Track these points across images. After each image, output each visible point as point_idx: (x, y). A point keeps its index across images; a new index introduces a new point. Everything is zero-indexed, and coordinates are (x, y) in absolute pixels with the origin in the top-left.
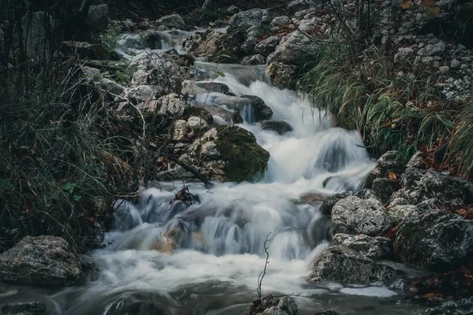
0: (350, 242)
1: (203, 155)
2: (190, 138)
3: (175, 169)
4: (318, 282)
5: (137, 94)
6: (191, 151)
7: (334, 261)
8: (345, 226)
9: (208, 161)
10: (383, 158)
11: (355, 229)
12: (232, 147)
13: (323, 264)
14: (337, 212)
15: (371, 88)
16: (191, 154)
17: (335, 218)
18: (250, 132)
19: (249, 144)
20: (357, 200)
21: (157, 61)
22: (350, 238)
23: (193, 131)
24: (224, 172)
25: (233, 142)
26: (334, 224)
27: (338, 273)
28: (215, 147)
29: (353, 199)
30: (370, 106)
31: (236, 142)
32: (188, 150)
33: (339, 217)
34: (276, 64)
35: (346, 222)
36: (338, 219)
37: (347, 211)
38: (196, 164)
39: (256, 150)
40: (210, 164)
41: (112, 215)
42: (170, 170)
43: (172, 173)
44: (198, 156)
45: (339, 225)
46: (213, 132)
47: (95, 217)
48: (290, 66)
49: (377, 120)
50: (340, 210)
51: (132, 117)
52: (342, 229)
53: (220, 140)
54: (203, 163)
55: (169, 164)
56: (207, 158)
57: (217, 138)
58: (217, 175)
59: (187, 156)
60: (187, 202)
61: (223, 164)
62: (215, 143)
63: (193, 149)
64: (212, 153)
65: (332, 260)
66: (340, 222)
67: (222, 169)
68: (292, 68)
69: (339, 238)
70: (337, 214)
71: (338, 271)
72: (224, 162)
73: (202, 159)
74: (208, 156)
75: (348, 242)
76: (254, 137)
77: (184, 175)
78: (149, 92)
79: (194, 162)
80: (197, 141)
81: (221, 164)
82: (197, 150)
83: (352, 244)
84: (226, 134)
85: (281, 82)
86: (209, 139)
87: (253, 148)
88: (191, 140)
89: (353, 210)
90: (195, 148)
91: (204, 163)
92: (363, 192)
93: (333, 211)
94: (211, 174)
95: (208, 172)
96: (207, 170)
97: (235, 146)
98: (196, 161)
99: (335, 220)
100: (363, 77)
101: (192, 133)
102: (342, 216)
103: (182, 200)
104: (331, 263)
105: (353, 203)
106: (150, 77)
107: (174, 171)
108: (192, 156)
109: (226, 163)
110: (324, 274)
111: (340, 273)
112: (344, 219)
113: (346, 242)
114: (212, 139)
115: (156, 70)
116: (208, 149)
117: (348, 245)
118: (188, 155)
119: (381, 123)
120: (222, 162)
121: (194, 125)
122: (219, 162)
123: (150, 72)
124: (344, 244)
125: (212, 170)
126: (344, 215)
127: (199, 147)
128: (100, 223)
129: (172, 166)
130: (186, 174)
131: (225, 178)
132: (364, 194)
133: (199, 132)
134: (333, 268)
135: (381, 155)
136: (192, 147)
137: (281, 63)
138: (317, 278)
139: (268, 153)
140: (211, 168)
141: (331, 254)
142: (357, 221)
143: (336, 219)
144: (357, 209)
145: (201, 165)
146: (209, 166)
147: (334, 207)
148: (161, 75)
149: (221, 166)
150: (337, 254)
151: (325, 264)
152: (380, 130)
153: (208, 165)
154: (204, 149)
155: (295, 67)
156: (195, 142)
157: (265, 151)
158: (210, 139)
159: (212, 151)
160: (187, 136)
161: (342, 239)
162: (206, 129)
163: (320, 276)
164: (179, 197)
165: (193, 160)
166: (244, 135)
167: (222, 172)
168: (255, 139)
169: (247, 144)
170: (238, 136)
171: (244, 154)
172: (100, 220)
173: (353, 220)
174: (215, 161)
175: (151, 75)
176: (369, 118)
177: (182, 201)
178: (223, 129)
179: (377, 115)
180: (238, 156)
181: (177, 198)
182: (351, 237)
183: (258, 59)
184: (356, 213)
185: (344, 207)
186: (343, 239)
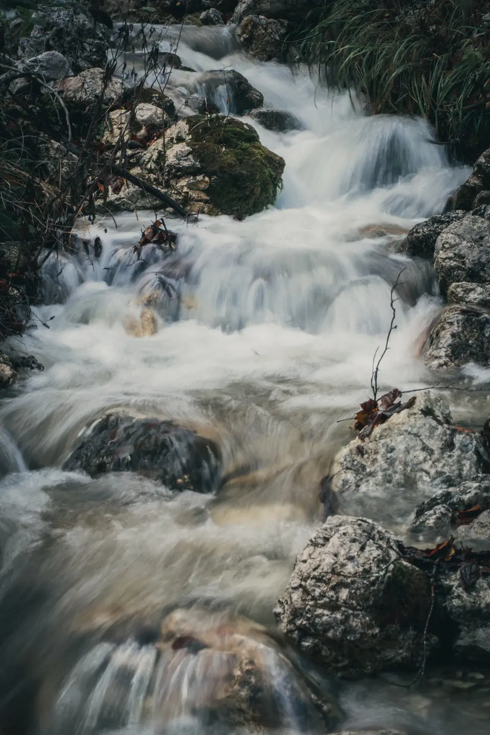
0: (481, 297)
1: (171, 166)
2: (141, 141)
3: (122, 194)
4: (445, 367)
5: (42, 66)
6: (148, 162)
7: (468, 329)
8: (463, 270)
9: (179, 178)
10: (485, 157)
11: (482, 274)
12: (219, 152)
13: (448, 336)
14: (447, 246)
15: (438, 44)
16: (149, 166)
17: (444, 256)
18: (247, 125)
19: (248, 145)
20: (482, 222)
21: (62, 13)
22: (479, 289)
23: (144, 127)
24: (208, 196)
25: (220, 142)
26: (442, 267)
27: (478, 349)
28: (190, 153)
29: (475, 221)
30: (441, 74)
31: (226, 142)
32: (142, 161)
33: (451, 255)
34: (254, 19)
35: (464, 263)
36: (450, 258)
37: (465, 243)
38: (159, 184)
39: (261, 155)
40: (183, 182)
41: (35, 274)
42: (112, 197)
43: (117, 203)
44: (161, 169)
45: (452, 269)
46: (182, 127)
47: (8, 278)
48: (279, 21)
49: (458, 96)
50: (453, 243)
51: (38, 108)
52: (458, 276)
53: (196, 141)
54: (171, 182)
55: (110, 187)
56: (179, 172)
57: (190, 137)
58: (197, 201)
59: (140, 171)
60: (163, 245)
61: (207, 182)
62: (188, 146)
63: (150, 159)
64: (186, 164)
65: (464, 328)
66: (453, 263)
67: (203, 191)
68: (282, 24)
69: (459, 290)
70: (448, 248)
71: (477, 346)
72: (207, 179)
73: (168, 175)
74: (179, 170)
75: (476, 296)
76: (255, 132)
77: (138, 204)
78: (62, 63)
79: (155, 180)
80: (157, 145)
81: (203, 181)
82: (158, 158)
83: (482, 300)
84: (206, 129)
85: (263, 50)
86: (175, 141)
87: (256, 151)
88: (144, 143)
89: (476, 241)
90: (154, 157)
91: (173, 182)
92: (480, 210)
93: (439, 244)
94: (187, 200)
95: (180, 198)
96: (179, 193)
97: (224, 149)
98: (158, 179)
99: (444, 260)
100: (423, 25)
101: (143, 131)
102: (457, 252)
103: (154, 242)
104: (463, 332)
105: (475, 227)
106: (51, 42)
107: (120, 199)
108: (151, 171)
109: (210, 180)
110: (453, 352)
111: (482, 349)
112: (460, 257)
113: (472, 296)
114: (180, 140)
115: (62, 29)
116: (177, 157)
117: (476, 301)
118: (141, 169)
119: (466, 101)
120: (204, 177)
121: (145, 117)
122: (200, 178)
123: (50, 33)
124: (467, 300)
125: (187, 193)
126: (460, 250)
127: (162, 156)
128: (18, 290)
129: (117, 190)
130: (143, 202)
131: (211, 206)
132: (484, 213)
133: (155, 130)
134: (467, 340)
135: (482, 153)
136: (148, 155)
137: (261, 17)
138: (442, 361)
139: (281, 158)
140: (185, 190)
141: (460, 317)
142: (483, 260)
143: (446, 258)
144: (482, 238)
145: (168, 186)
146: (182, 187)
147: (440, 237)
148: (69, 39)
149: (202, 186)
150: (473, 315)
151: (453, 335)
152: (464, 114)
153: (179, 185)
154: (171, 157)
155: (286, 22)
156: (152, 147)
157: (276, 155)
158: (176, 139)
159: (185, 160)
160: (136, 136)
161: (465, 291)
162: (166, 125)
163: (447, 356)
164: (148, 238)
165: (152, 176)
166: (238, 129)
167: (204, 196)
168: (258, 136)
169: (246, 145)
170: (228, 131)
171: (241, 161)
172: (17, 282)
173: (476, 258)
174: (192, 178)
175: (53, 39)
176: (441, 95)
177: (155, 246)
178: (199, 121)
179: (457, 88)
180: (230, 165)
181: (145, 241)
182: (481, 287)
183: (212, 16)
184: (482, 245)
185: (459, 236)
186: (468, 291)
